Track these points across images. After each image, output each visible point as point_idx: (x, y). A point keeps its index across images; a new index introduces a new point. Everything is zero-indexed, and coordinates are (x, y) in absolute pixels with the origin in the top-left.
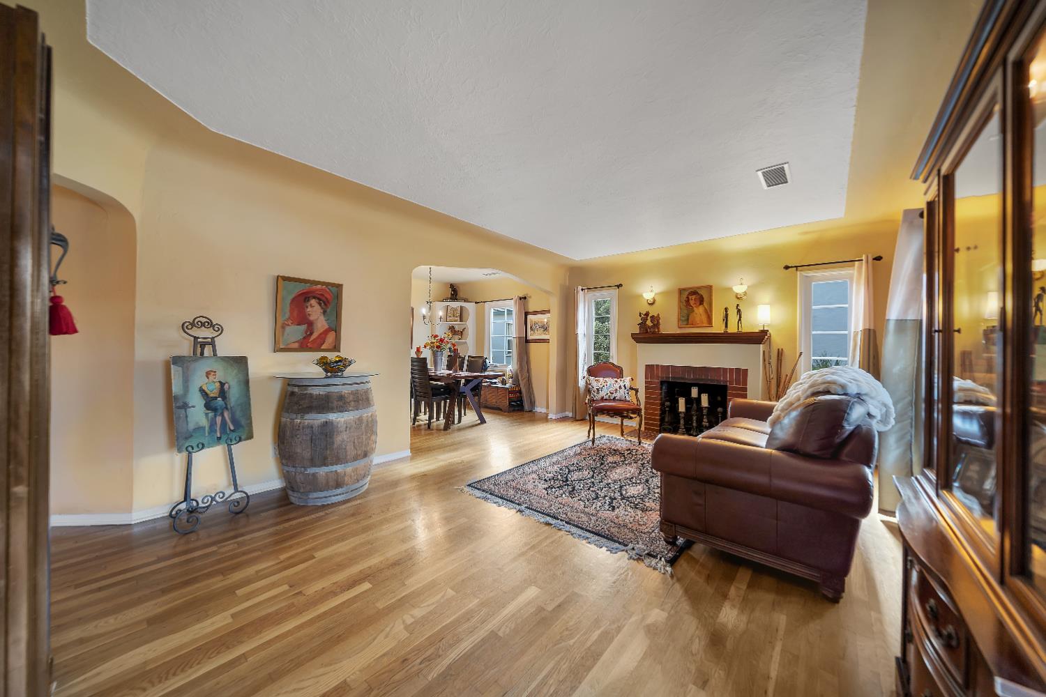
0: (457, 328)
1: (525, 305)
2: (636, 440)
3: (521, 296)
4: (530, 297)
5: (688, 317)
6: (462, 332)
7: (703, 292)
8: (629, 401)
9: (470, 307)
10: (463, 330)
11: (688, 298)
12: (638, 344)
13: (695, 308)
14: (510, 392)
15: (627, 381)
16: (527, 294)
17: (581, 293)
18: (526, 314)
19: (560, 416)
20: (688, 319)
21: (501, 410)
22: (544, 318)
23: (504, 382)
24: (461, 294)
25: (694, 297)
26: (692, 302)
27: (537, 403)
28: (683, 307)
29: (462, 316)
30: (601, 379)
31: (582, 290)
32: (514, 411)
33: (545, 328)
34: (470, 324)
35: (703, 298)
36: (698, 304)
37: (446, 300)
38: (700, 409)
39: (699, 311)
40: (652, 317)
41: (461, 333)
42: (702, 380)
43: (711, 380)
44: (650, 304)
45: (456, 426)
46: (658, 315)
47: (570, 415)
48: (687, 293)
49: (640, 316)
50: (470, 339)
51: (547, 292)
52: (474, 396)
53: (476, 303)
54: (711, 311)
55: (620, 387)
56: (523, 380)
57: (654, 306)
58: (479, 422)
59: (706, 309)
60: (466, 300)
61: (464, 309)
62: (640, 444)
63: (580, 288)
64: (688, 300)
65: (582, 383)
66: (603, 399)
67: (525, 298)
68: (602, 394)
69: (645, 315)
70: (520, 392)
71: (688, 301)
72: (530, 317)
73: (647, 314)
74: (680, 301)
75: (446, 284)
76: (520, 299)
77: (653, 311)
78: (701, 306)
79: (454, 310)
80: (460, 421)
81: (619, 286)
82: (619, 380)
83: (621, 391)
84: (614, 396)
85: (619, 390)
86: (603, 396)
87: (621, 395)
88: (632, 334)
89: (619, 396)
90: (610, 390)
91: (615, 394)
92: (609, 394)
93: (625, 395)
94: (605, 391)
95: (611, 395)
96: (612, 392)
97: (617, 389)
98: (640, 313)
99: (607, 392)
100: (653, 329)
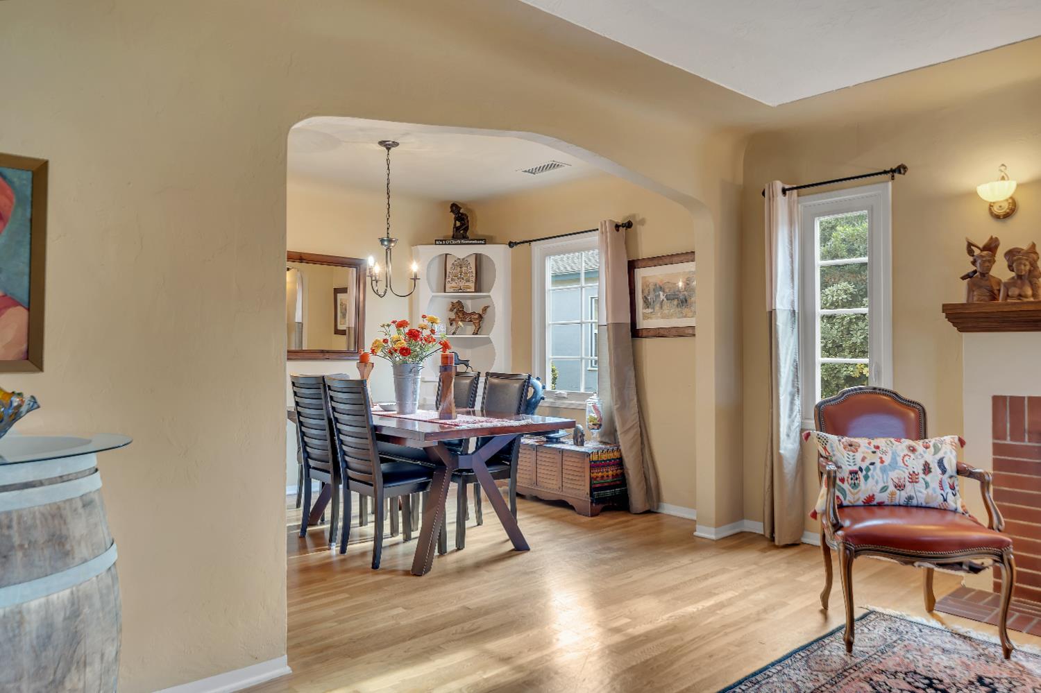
0: (470, 306)
1: (629, 243)
2: (990, 635)
3: (620, 221)
4: (643, 222)
6: (480, 317)
8: (955, 511)
9: (496, 254)
10: (485, 309)
12: (964, 335)
14: (595, 465)
15: (944, 447)
16: (634, 216)
17: (781, 202)
18: (632, 266)
19: (727, 531)
21: (571, 508)
22: (676, 275)
23: (579, 439)
24: (478, 228)
27: (665, 493)
29: (480, 275)
30: (863, 442)
31: (784, 191)
32: (604, 510)
33: (683, 301)
34: (498, 296)
37: (443, 241)
40: (1011, 254)
41: (479, 320)
44: (997, 217)
45: (451, 559)
46: (1034, 245)
47: (757, 527)
49: (971, 252)
50: (498, 331)
51: (686, 201)
52: (496, 476)
53: (511, 244)
55: (927, 469)
56: (626, 432)
57: (1011, 222)
58: (510, 546)
60: (485, 240)
61: (484, 260)
62: (1008, 653)
63: (779, 185)
65: (788, 446)
66: (871, 505)
67: (629, 225)
68: (868, 488)
69: (985, 248)
70: (619, 462)
72: (641, 274)
73: (991, 247)
75: (442, 203)
76: (617, 227)
77: (1012, 236)
79: (461, 263)
80: (460, 545)
81: (901, 169)
82: (919, 445)
83: (928, 478)
84: (906, 496)
85: (924, 476)
86: (871, 495)
87: (930, 491)
88: (944, 306)
89: (924, 496)
90: (894, 475)
91: (909, 490)
92: (892, 488)
93: (942, 492)
94: (876, 477)
95: (898, 492)
96: (902, 481)
97: (916, 473)
98: (970, 245)
99: (884, 483)
100: (1015, 286)
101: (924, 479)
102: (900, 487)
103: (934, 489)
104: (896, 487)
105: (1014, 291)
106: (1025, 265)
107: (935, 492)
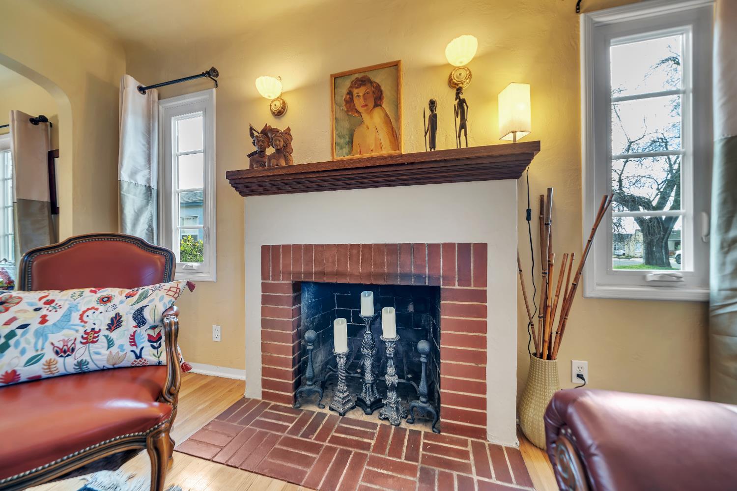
5: (351, 136)
7: (379, 78)
11: (350, 93)
12: (246, 199)
13: (364, 115)
20: (351, 143)
25: (361, 91)
26: (358, 103)
28: (341, 115)
35: (381, 92)
36: (371, 105)
38: (379, 345)
39: (374, 121)
40: (278, 136)
42: (382, 275)
43: (404, 276)
46: (289, 129)
48: (347, 83)
54: (398, 118)
59: (387, 115)
64: (352, 99)
69: (262, 132)
71: (350, 100)
73: (267, 132)
74: (334, 102)
78: (377, 110)
81: (212, 73)
83: (113, 335)
84: (75, 362)
85: (107, 333)
86: (10, 371)
87: (114, 350)
88: (227, 172)
89: (106, 357)
90: (58, 339)
91: (82, 353)
92: (49, 355)
93: (134, 348)
94: (23, 344)
95: (61, 360)
96: (69, 344)
97: (97, 330)
98: (251, 129)
99: (37, 350)
100: (274, 158)
101: (106, 337)
102: (65, 352)
103: (121, 347)
104: (57, 353)
105: (273, 162)
106: (280, 141)
107: (123, 350)
